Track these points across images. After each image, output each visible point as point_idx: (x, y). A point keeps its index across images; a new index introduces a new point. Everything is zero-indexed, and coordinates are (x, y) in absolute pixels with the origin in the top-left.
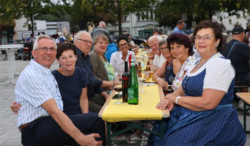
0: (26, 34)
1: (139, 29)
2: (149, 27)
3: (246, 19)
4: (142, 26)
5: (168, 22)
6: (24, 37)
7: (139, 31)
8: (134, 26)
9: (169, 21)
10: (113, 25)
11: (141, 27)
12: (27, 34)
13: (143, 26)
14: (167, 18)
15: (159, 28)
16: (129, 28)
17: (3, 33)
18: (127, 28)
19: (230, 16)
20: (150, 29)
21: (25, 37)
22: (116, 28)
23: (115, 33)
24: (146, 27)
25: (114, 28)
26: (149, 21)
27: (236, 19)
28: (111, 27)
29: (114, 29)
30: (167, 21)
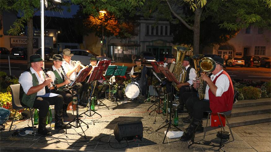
0: (15, 39)
1: (147, 44)
2: (158, 42)
6: (12, 43)
7: (147, 46)
8: (142, 39)
11: (149, 42)
12: (17, 39)
13: (152, 41)
16: (137, 41)
21: (14, 43)
24: (155, 42)
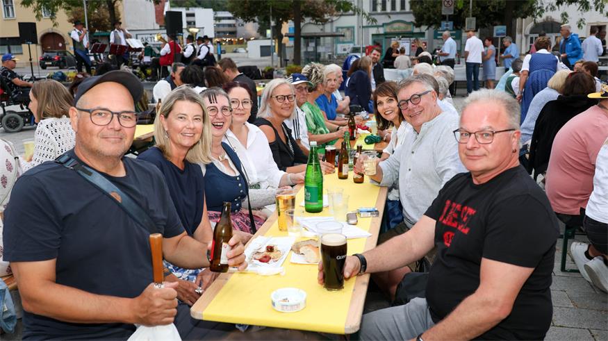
1: (374, 31)
2: (396, 26)
3: (601, 11)
4: (381, 24)
5: (432, 16)
7: (373, 35)
9: (435, 14)
10: (317, 21)
11: (378, 27)
13: (383, 25)
14: (432, 7)
15: (416, 30)
16: (353, 27)
17: (95, 34)
18: (348, 28)
19: (560, 5)
20: (397, 31)
22: (324, 28)
23: (322, 38)
24: (389, 26)
25: (321, 27)
26: (398, 13)
27: (579, 11)
28: (314, 24)
29: (322, 30)
30: (431, 13)
